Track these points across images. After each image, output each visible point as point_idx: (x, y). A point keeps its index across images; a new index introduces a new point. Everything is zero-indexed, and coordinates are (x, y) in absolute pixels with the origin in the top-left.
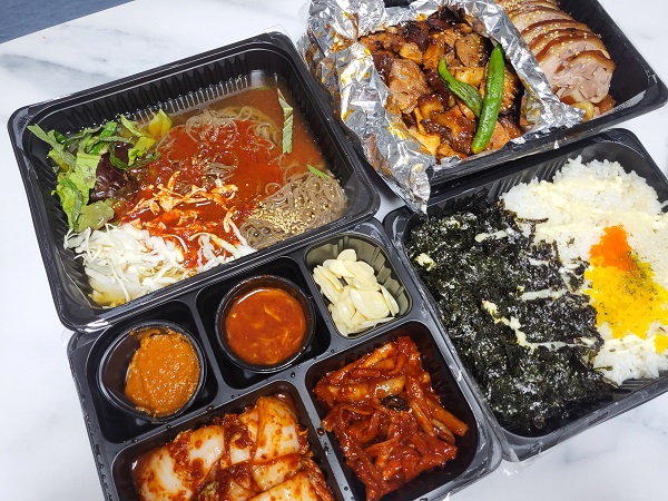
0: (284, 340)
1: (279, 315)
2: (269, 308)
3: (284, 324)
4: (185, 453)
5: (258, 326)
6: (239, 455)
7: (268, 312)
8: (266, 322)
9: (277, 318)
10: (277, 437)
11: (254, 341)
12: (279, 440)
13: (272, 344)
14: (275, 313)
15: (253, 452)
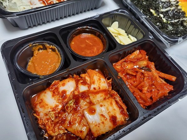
0: (95, 51)
1: (92, 43)
2: (87, 40)
3: (94, 46)
4: (57, 89)
5: (83, 46)
6: (83, 88)
7: (87, 41)
8: (86, 45)
9: (91, 44)
10: (99, 81)
11: (83, 52)
12: (100, 83)
13: (90, 52)
14: (90, 42)
15: (89, 86)
